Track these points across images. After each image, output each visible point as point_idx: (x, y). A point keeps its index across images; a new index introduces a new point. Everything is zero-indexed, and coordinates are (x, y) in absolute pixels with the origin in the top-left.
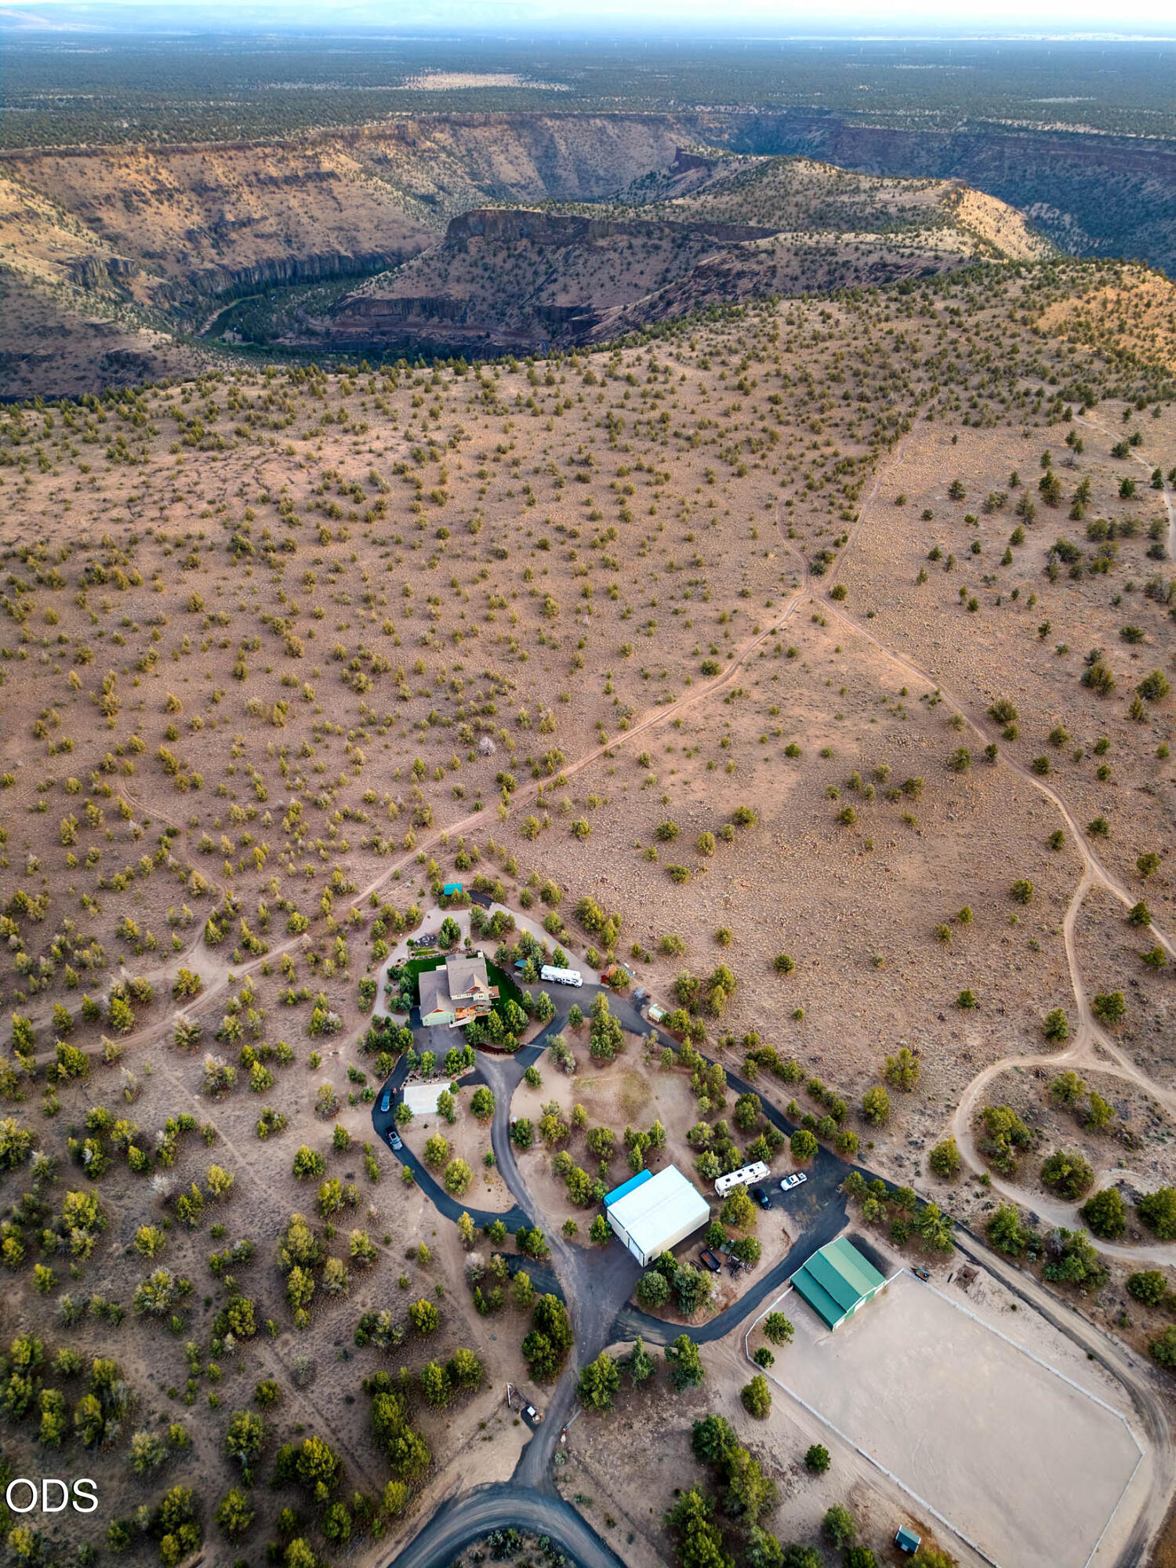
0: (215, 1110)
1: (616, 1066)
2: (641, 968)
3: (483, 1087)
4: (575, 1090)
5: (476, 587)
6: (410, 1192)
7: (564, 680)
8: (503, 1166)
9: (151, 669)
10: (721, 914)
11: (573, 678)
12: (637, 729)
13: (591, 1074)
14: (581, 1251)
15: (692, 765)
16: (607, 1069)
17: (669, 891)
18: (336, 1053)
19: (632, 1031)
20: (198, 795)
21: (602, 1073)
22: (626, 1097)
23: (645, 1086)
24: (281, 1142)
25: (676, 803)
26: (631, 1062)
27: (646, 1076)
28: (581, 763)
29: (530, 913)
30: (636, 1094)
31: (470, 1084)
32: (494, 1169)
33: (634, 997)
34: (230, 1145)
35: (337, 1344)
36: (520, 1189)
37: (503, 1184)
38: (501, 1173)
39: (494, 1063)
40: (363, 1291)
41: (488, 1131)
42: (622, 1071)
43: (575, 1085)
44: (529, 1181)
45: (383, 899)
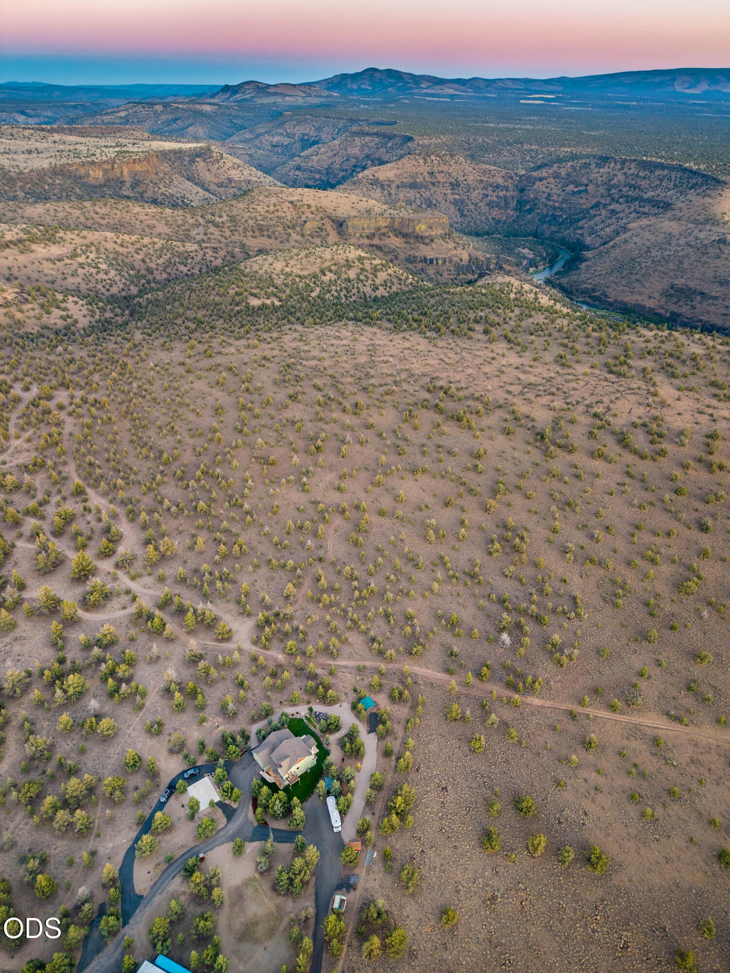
0: (158, 698)
1: (280, 900)
2: (378, 867)
3: (225, 820)
4: (247, 883)
5: (654, 539)
6: (135, 827)
7: (624, 640)
8: (170, 870)
9: (418, 476)
10: (476, 901)
11: (633, 646)
12: (623, 718)
13: (266, 886)
14: (120, 962)
15: (623, 781)
16: (274, 894)
17: (468, 845)
18: (218, 726)
19: (316, 894)
20: (354, 551)
21: (270, 893)
22: (256, 924)
23: (271, 933)
24: (148, 740)
25: (568, 796)
26: (289, 909)
27: (281, 928)
28: (549, 703)
29: (382, 760)
30: (261, 929)
31: (224, 812)
32: (166, 865)
33: (348, 877)
34: (138, 719)
35: (30, 850)
36: (156, 892)
37: (157, 878)
38: (164, 872)
39: (246, 816)
40: (64, 843)
41: (193, 845)
42: (278, 907)
43: (251, 879)
44: (165, 893)
45: (339, 674)
